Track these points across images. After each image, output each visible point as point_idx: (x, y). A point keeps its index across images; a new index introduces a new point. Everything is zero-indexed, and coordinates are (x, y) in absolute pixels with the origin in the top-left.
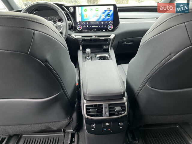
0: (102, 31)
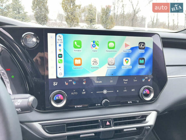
0: (124, 104)
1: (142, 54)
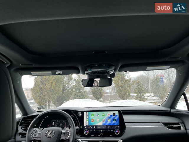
0: (109, 136)
1: (115, 117)
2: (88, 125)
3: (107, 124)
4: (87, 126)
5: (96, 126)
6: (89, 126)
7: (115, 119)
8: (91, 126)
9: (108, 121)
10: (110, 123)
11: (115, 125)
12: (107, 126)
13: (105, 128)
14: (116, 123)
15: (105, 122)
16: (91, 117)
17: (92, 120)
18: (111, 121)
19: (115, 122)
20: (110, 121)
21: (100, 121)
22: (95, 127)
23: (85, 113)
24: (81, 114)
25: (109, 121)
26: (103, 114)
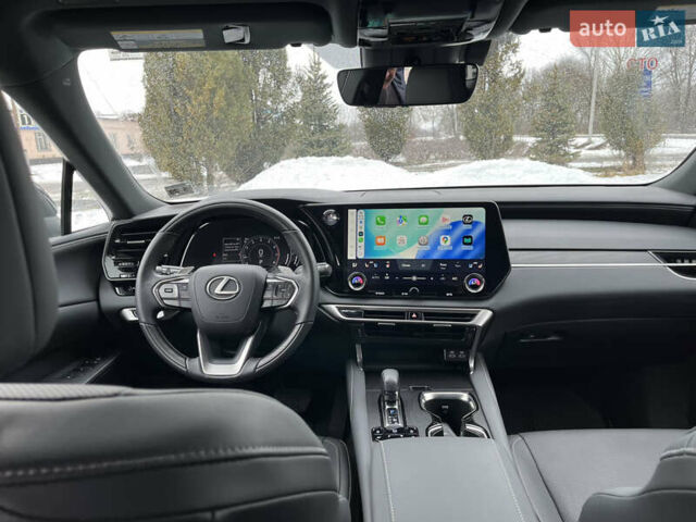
0: (442, 297)
2: (361, 256)
3: (436, 256)
4: (357, 260)
5: (393, 262)
6: (367, 261)
7: (467, 237)
8: (375, 261)
9: (442, 243)
10: (449, 252)
11: (469, 257)
12: (436, 262)
13: (428, 269)
14: (474, 251)
15: (428, 248)
16: (376, 230)
17: (380, 240)
18: (455, 244)
19: (471, 248)
20: (448, 243)
21: (410, 245)
22: (391, 264)
23: (352, 213)
24: (335, 218)
25: (446, 244)
26: (423, 219)
